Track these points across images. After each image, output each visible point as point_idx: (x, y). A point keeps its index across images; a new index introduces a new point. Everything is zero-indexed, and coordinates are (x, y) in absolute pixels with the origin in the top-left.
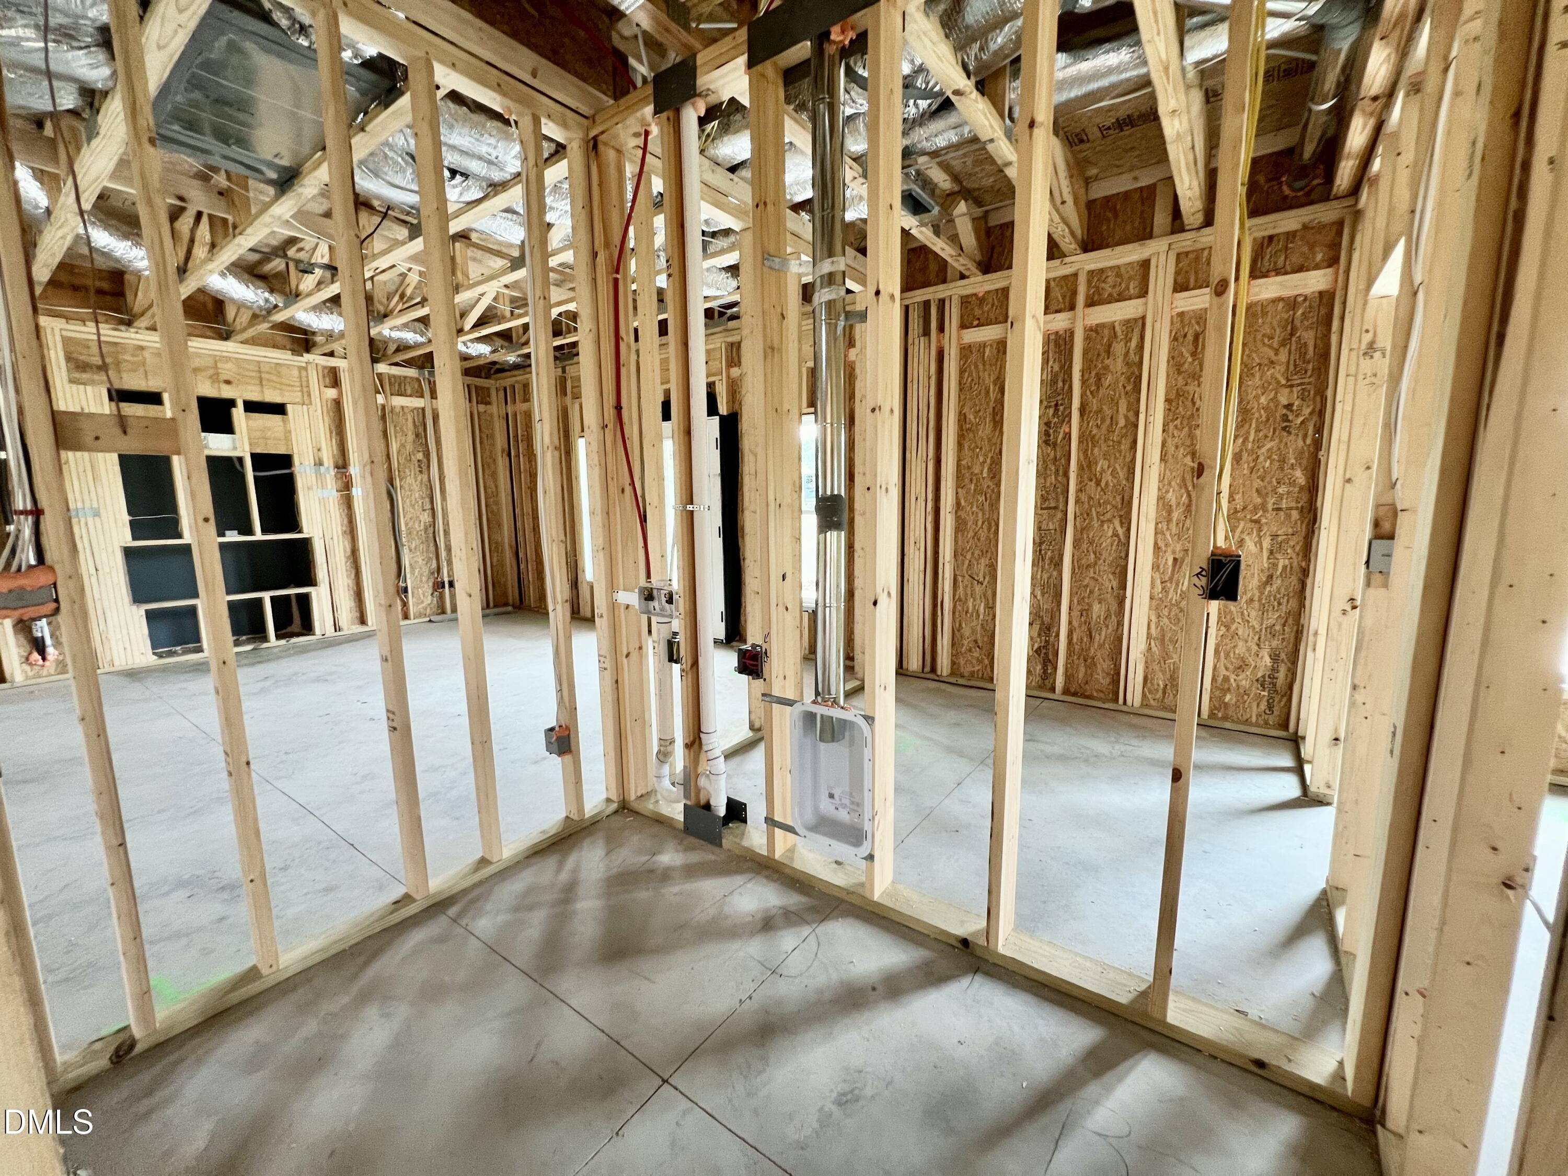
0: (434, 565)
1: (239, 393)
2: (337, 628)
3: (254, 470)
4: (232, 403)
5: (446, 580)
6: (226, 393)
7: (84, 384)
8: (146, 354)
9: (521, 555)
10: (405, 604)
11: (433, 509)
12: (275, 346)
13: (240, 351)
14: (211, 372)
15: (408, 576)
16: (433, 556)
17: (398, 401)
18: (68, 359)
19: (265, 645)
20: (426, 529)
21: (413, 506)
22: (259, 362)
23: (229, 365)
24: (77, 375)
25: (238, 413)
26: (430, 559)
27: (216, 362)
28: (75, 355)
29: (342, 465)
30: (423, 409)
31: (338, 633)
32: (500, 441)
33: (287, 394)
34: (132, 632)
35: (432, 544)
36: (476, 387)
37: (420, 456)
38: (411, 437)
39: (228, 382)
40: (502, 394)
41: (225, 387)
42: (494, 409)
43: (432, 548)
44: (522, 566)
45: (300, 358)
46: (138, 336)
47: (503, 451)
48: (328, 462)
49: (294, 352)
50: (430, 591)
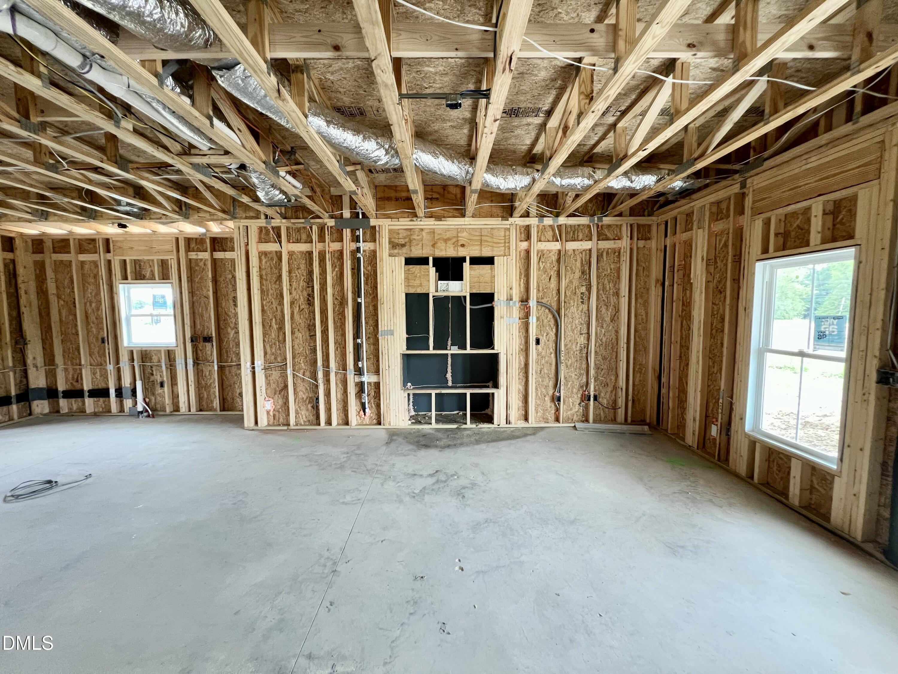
0: (584, 380)
1: (467, 253)
2: (508, 422)
3: (470, 305)
4: (463, 259)
5: (592, 394)
6: (462, 252)
7: (395, 256)
8: (424, 233)
9: (663, 380)
10: (557, 410)
11: (588, 333)
12: (492, 216)
13: (471, 223)
14: (454, 240)
15: (562, 388)
16: (584, 372)
17: (571, 246)
18: (390, 242)
19: (464, 426)
20: (581, 350)
21: (573, 331)
22: (481, 229)
23: (464, 234)
24: (392, 251)
25: (466, 266)
26: (581, 374)
27: (458, 232)
28: (393, 240)
29: (525, 300)
30: (590, 250)
31: (508, 426)
32: (656, 271)
33: (495, 249)
34: (400, 407)
35: (584, 362)
36: (638, 226)
37: (583, 289)
38: (578, 274)
39: (463, 246)
40: (663, 227)
41: (461, 249)
42: (653, 244)
43: (584, 366)
44: (664, 391)
45: (506, 222)
46: (422, 223)
47: (657, 281)
48: (516, 298)
49: (504, 218)
50: (578, 401)
